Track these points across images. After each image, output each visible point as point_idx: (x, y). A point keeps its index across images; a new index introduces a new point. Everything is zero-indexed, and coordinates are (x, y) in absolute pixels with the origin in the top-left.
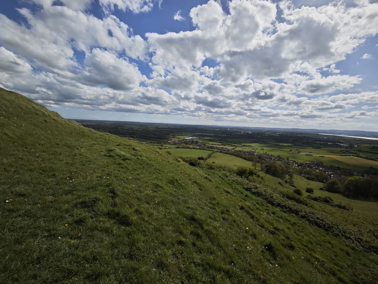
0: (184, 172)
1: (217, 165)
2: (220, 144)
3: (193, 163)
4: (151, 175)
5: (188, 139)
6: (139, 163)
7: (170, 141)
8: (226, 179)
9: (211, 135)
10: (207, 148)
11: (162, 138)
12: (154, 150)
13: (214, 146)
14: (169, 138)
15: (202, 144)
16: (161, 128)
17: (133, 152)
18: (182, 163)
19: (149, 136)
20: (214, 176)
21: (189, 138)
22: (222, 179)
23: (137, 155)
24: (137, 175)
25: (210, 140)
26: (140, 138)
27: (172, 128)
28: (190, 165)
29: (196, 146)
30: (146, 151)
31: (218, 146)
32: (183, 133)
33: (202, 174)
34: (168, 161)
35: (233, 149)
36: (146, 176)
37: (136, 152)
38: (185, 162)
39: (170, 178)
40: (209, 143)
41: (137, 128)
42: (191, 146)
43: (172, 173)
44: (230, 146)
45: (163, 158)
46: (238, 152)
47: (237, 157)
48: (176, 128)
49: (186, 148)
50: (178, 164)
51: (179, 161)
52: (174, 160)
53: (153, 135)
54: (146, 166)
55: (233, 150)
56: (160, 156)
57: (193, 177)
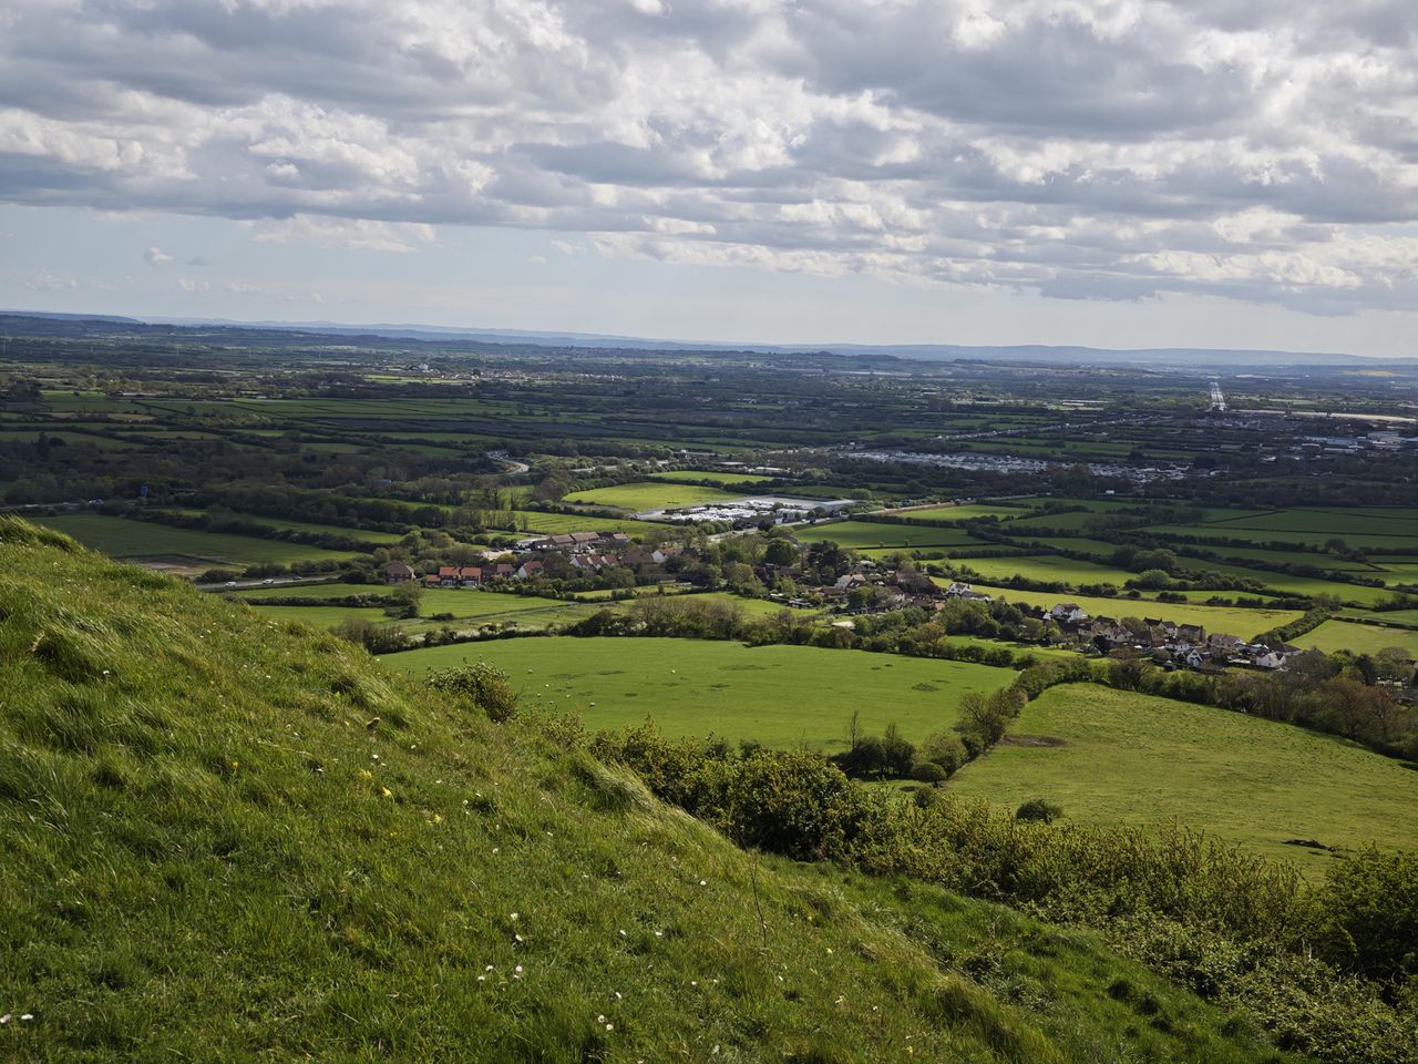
0: (674, 933)
1: (1075, 843)
2: (1118, 580)
3: (782, 815)
4: (264, 982)
5: (718, 528)
6: (125, 838)
7: (495, 545)
8: (1203, 1022)
9: (1003, 468)
10: (950, 632)
11: (405, 517)
12: (299, 669)
13: (1032, 599)
14: (484, 516)
15: (892, 583)
16: (391, 392)
17: (45, 695)
18: (650, 824)
19: (238, 486)
20: (1044, 976)
21: (730, 515)
22: (1141, 1023)
23: (99, 732)
24: (97, 980)
25: (988, 540)
26: (131, 515)
27: (528, 395)
28: (745, 842)
29: (816, 604)
30: (203, 676)
31: (1089, 608)
32: (660, 447)
33: (902, 964)
34: (482, 806)
35: (1277, 640)
36: (209, 991)
37: (78, 692)
38: (689, 804)
39: (509, 1023)
40: (982, 568)
41: (93, 392)
42: (757, 611)
43: (523, 948)
44: (1242, 604)
45: (413, 768)
46: (1344, 678)
47: (1327, 744)
48: (575, 389)
49: (696, 634)
50: (605, 833)
51: (613, 801)
52: (549, 785)
53: (292, 474)
54: (209, 873)
55: (1271, 659)
56: (387, 738)
57: (792, 996)
